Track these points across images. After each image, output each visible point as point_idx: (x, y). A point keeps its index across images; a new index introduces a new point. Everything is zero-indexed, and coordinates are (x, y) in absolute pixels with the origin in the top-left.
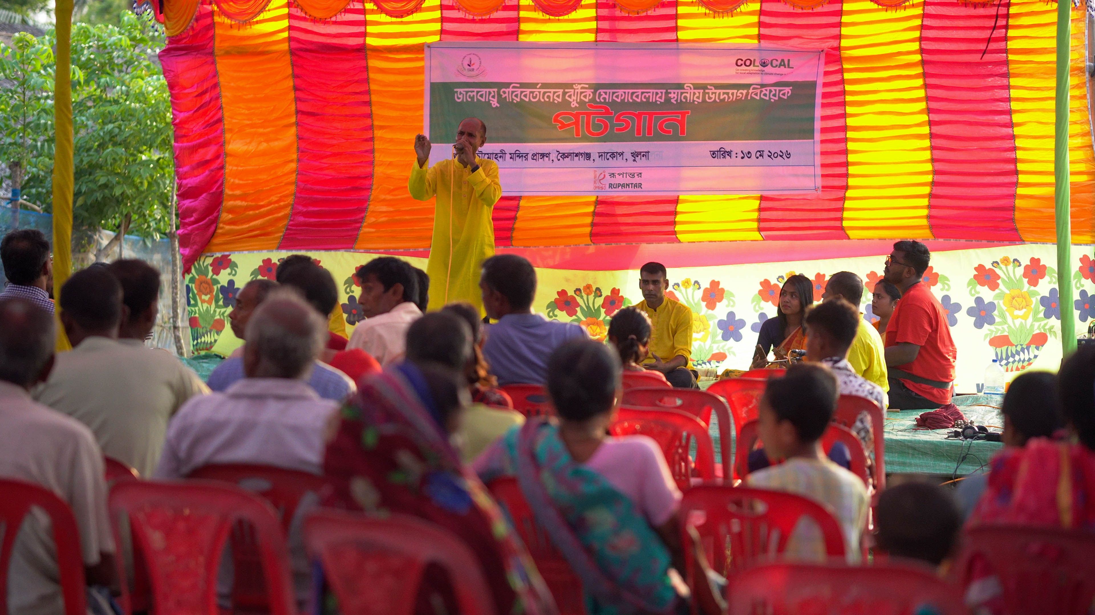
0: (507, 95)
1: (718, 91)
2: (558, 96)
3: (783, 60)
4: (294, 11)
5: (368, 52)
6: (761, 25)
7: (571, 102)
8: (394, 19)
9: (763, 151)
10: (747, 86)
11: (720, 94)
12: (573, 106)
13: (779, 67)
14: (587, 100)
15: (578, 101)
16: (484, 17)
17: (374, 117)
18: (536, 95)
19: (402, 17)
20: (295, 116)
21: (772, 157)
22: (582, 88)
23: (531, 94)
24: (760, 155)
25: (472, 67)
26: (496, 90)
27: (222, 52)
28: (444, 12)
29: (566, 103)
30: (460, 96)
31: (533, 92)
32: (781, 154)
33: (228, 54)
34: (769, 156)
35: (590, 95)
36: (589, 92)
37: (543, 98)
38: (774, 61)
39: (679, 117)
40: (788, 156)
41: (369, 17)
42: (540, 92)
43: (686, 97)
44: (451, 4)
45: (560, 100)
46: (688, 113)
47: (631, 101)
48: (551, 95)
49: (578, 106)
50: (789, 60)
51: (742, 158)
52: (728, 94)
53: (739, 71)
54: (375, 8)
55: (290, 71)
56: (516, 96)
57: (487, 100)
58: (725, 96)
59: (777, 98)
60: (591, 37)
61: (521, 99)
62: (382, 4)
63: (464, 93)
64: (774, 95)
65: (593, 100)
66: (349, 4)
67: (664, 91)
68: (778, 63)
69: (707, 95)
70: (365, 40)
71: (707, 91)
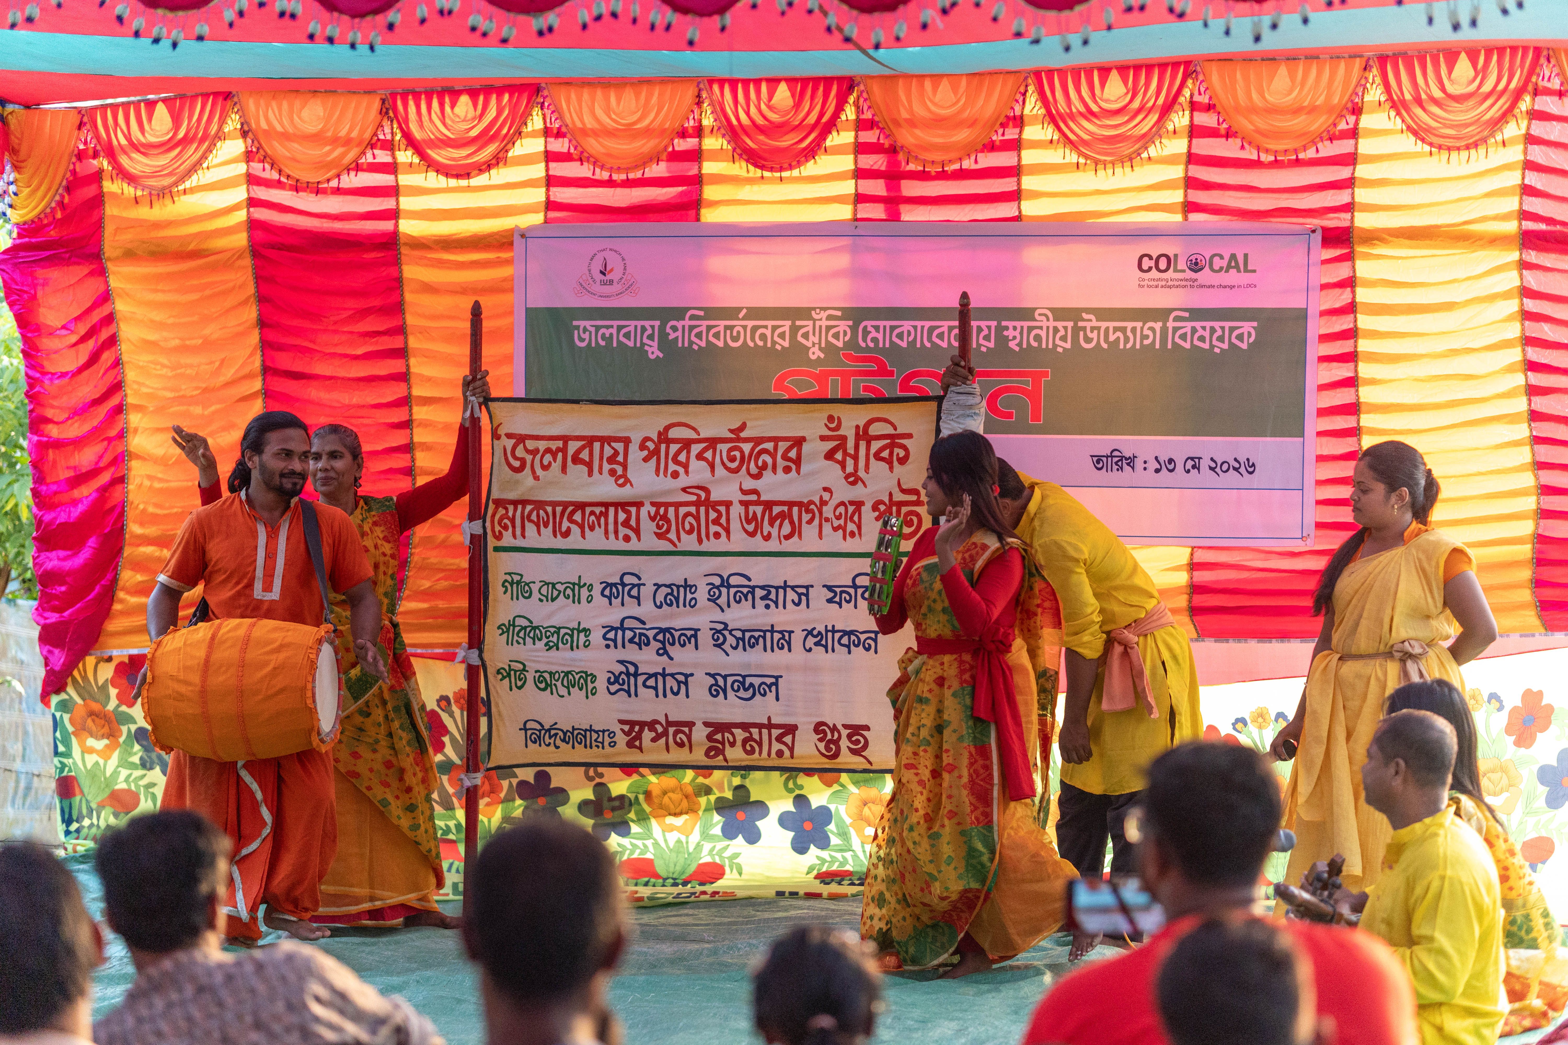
0: (679, 333)
1: (1104, 325)
2: (782, 336)
3: (1233, 257)
4: (257, 168)
5: (404, 250)
6: (1191, 183)
7: (808, 349)
8: (453, 182)
9: (1199, 458)
10: (1162, 314)
11: (1107, 329)
12: (813, 357)
13: (1227, 271)
14: (840, 344)
15: (823, 345)
16: (631, 176)
17: (413, 380)
18: (738, 332)
19: (468, 176)
20: (260, 378)
21: (1218, 470)
22: (829, 318)
23: (728, 332)
24: (1194, 467)
25: (609, 277)
26: (657, 323)
27: (118, 253)
28: (552, 165)
29: (798, 350)
30: (583, 336)
31: (731, 328)
32: (1237, 465)
33: (130, 255)
34: (1211, 468)
35: (845, 333)
36: (843, 326)
37: (753, 339)
38: (1216, 260)
39: (1027, 383)
40: (1251, 470)
41: (404, 180)
42: (745, 327)
43: (1038, 338)
44: (565, 150)
45: (786, 344)
46: (1046, 374)
47: (928, 345)
48: (768, 333)
49: (822, 356)
50: (1246, 256)
51: (1157, 471)
52: (1123, 330)
53: (1146, 282)
54: (416, 160)
55: (251, 289)
56: (699, 336)
57: (638, 345)
58: (1119, 334)
59: (1225, 346)
60: (845, 212)
61: (708, 341)
62: (429, 152)
63: (593, 330)
64: (1221, 339)
65: (852, 344)
66: (364, 153)
67: (993, 324)
68: (1224, 263)
69: (1081, 333)
70: (396, 225)
71: (1080, 324)
